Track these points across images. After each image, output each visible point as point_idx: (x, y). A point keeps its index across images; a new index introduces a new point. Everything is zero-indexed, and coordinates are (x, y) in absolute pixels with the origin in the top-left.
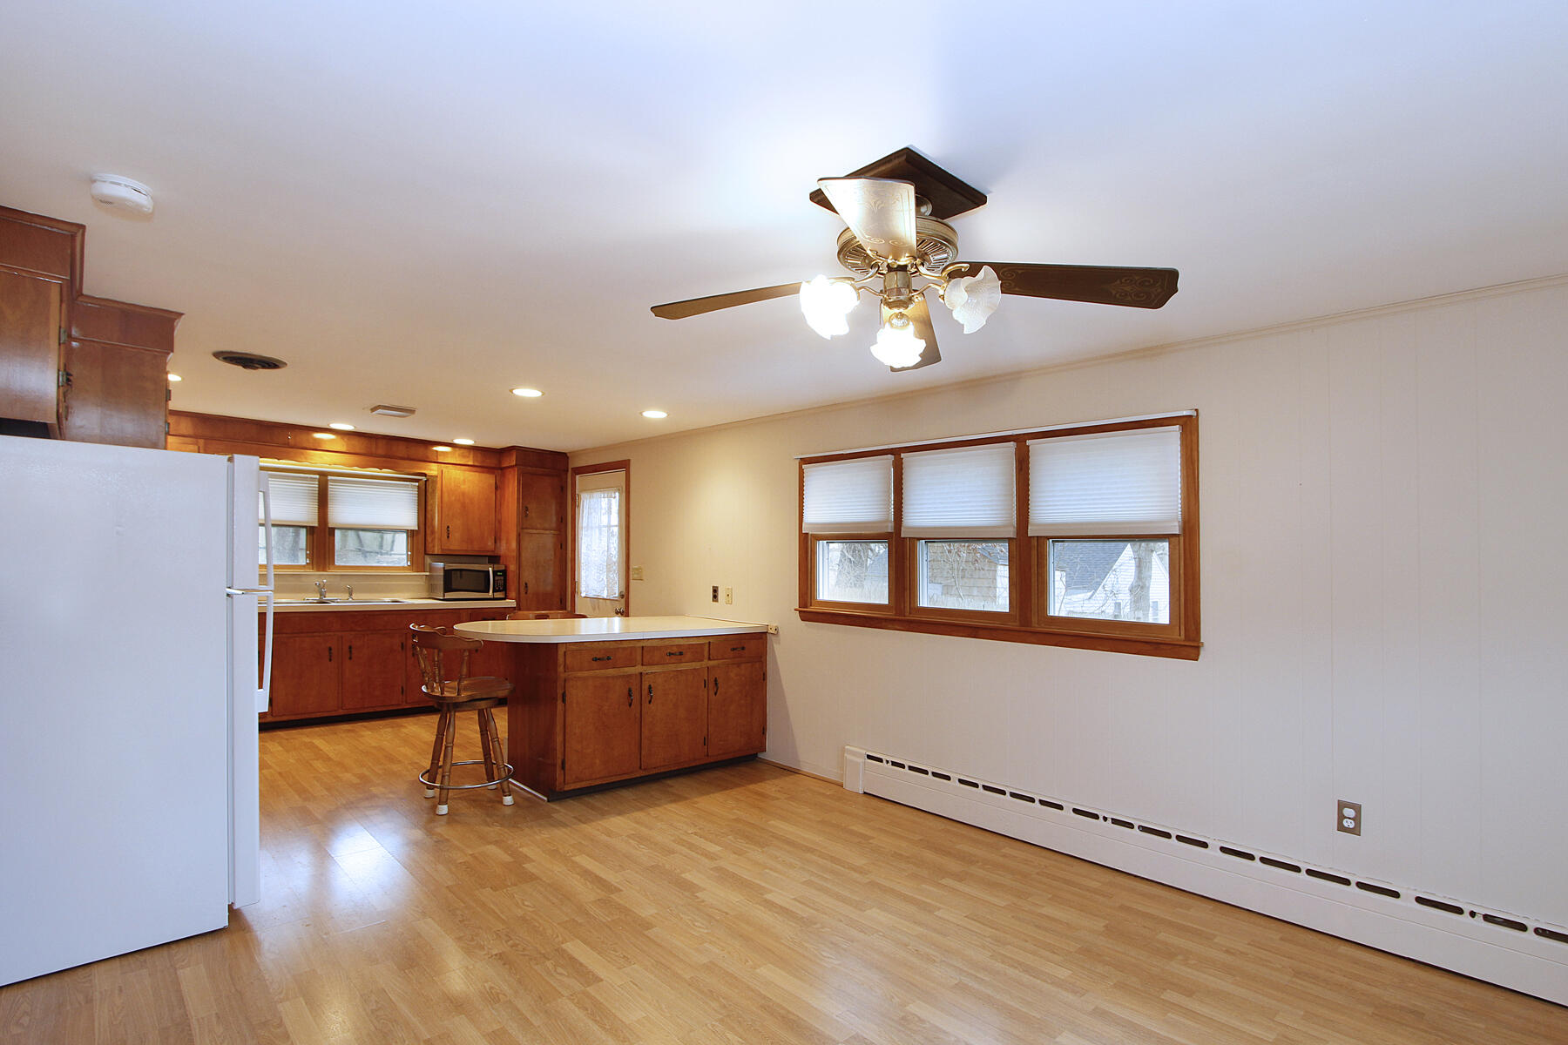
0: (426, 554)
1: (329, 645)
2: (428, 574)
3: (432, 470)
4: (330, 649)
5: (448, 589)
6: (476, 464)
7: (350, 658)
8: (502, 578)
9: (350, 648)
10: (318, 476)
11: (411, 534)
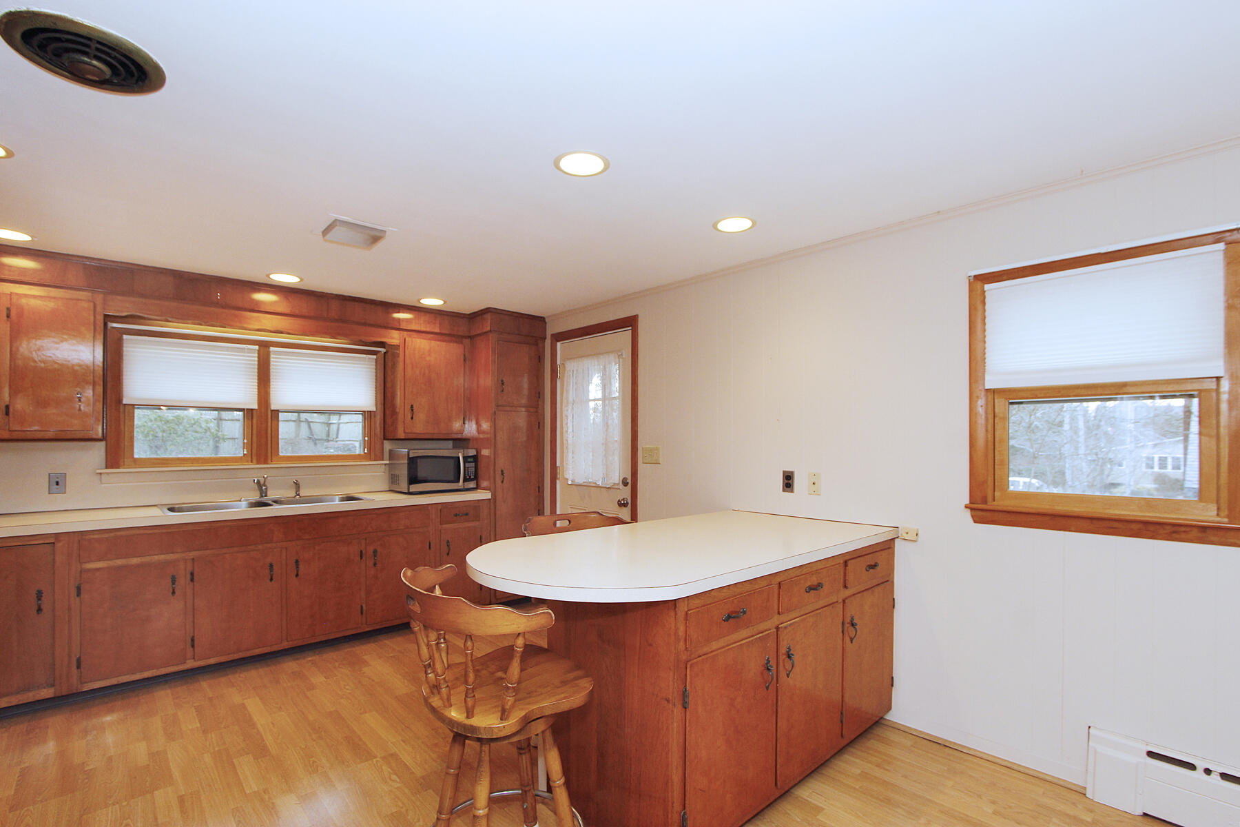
0: (385, 439)
1: (269, 560)
2: (388, 462)
3: (394, 338)
4: (271, 566)
5: (413, 480)
6: (444, 332)
7: (297, 575)
8: (473, 464)
9: (297, 562)
10: (257, 347)
11: (368, 415)
